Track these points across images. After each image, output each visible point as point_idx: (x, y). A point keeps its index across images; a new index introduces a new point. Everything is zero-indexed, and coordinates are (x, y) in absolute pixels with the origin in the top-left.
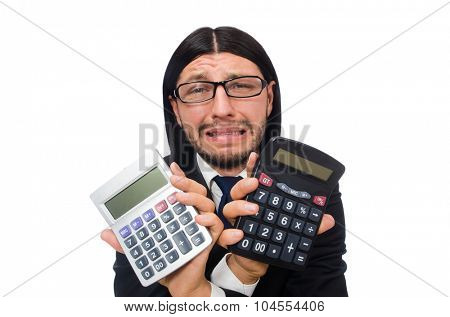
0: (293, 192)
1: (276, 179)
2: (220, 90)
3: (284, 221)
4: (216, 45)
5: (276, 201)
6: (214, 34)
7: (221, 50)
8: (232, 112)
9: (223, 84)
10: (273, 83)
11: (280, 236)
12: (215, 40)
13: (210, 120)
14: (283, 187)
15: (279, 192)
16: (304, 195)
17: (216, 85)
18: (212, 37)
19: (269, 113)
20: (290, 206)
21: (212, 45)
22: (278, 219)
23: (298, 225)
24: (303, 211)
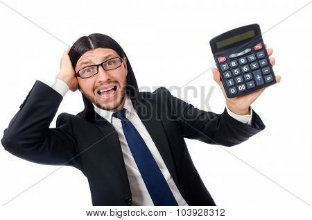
0: (240, 54)
1: (227, 56)
2: (100, 68)
3: (245, 69)
4: (92, 46)
5: (234, 64)
6: (90, 40)
7: (95, 48)
8: (110, 78)
9: (101, 65)
10: (125, 58)
11: (248, 77)
13: (97, 84)
14: (233, 56)
15: (233, 59)
16: (247, 51)
17: (98, 66)
20: (243, 61)
21: (90, 46)
22: (241, 70)
23: (254, 66)
24: (252, 58)
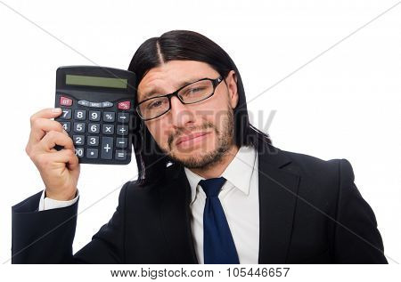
0: (94, 105)
1: (75, 99)
2: (175, 100)
3: (94, 128)
4: (161, 56)
5: (80, 115)
6: (158, 44)
7: (167, 60)
9: (175, 94)
10: (232, 72)
11: (94, 141)
12: (159, 51)
14: (83, 103)
15: (82, 108)
16: (106, 104)
17: (169, 96)
18: (156, 48)
19: (234, 105)
20: (95, 116)
21: (158, 57)
22: (87, 128)
23: (108, 129)
24: (109, 117)
